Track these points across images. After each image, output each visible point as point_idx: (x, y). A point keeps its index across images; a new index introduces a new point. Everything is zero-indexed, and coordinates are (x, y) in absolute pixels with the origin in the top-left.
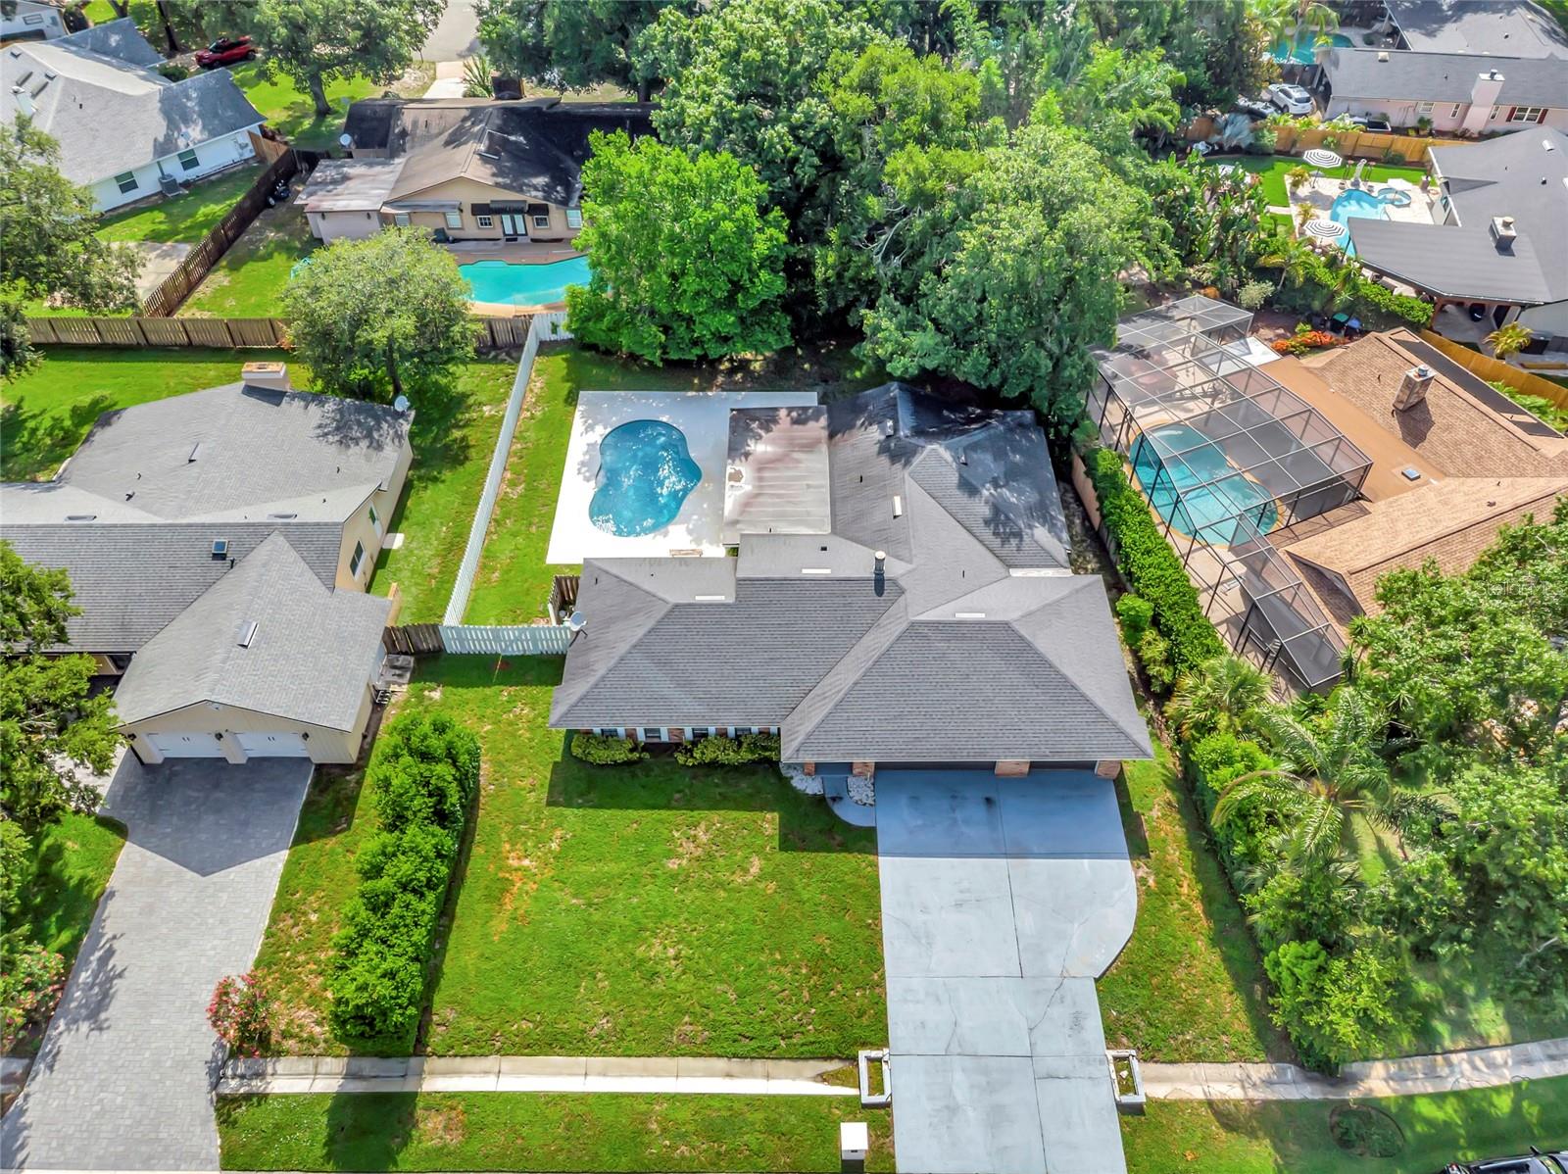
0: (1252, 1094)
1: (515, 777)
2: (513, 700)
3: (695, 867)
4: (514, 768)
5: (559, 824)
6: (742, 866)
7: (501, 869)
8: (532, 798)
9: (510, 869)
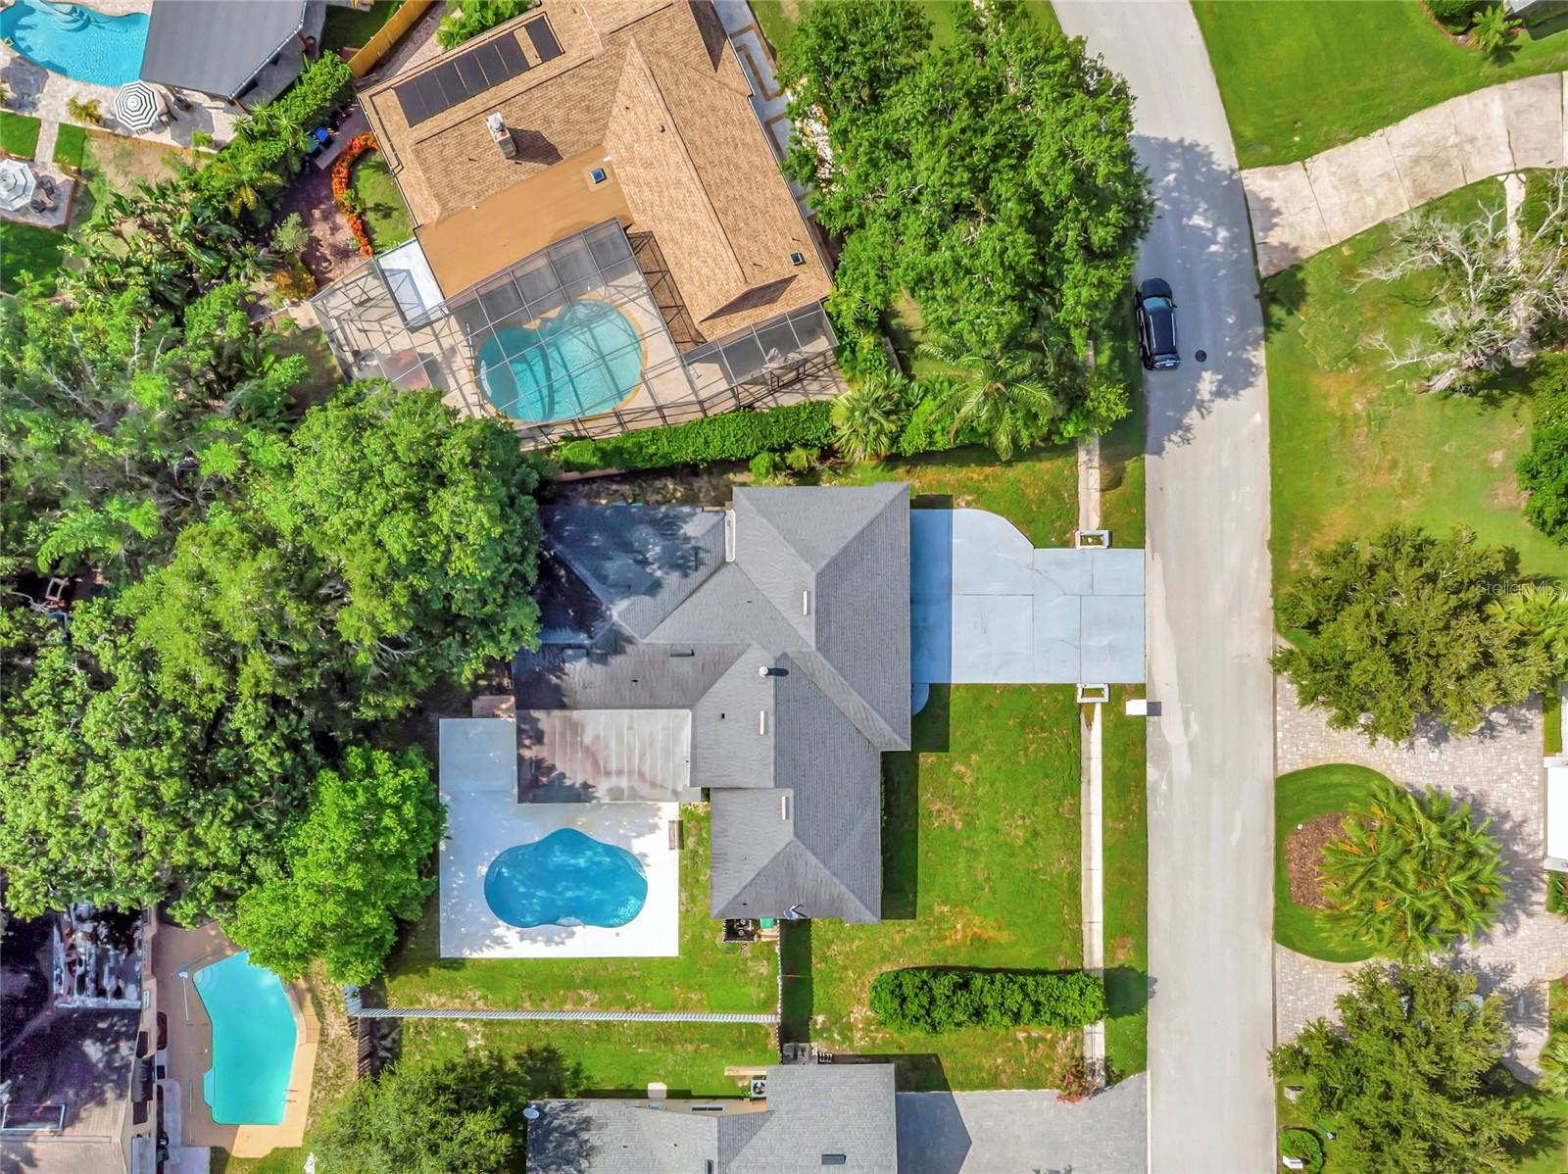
0: (1096, 463)
1: (893, 947)
2: (824, 959)
3: (962, 810)
4: (886, 948)
5: (930, 908)
6: (960, 777)
7: (965, 944)
8: (909, 930)
9: (965, 936)
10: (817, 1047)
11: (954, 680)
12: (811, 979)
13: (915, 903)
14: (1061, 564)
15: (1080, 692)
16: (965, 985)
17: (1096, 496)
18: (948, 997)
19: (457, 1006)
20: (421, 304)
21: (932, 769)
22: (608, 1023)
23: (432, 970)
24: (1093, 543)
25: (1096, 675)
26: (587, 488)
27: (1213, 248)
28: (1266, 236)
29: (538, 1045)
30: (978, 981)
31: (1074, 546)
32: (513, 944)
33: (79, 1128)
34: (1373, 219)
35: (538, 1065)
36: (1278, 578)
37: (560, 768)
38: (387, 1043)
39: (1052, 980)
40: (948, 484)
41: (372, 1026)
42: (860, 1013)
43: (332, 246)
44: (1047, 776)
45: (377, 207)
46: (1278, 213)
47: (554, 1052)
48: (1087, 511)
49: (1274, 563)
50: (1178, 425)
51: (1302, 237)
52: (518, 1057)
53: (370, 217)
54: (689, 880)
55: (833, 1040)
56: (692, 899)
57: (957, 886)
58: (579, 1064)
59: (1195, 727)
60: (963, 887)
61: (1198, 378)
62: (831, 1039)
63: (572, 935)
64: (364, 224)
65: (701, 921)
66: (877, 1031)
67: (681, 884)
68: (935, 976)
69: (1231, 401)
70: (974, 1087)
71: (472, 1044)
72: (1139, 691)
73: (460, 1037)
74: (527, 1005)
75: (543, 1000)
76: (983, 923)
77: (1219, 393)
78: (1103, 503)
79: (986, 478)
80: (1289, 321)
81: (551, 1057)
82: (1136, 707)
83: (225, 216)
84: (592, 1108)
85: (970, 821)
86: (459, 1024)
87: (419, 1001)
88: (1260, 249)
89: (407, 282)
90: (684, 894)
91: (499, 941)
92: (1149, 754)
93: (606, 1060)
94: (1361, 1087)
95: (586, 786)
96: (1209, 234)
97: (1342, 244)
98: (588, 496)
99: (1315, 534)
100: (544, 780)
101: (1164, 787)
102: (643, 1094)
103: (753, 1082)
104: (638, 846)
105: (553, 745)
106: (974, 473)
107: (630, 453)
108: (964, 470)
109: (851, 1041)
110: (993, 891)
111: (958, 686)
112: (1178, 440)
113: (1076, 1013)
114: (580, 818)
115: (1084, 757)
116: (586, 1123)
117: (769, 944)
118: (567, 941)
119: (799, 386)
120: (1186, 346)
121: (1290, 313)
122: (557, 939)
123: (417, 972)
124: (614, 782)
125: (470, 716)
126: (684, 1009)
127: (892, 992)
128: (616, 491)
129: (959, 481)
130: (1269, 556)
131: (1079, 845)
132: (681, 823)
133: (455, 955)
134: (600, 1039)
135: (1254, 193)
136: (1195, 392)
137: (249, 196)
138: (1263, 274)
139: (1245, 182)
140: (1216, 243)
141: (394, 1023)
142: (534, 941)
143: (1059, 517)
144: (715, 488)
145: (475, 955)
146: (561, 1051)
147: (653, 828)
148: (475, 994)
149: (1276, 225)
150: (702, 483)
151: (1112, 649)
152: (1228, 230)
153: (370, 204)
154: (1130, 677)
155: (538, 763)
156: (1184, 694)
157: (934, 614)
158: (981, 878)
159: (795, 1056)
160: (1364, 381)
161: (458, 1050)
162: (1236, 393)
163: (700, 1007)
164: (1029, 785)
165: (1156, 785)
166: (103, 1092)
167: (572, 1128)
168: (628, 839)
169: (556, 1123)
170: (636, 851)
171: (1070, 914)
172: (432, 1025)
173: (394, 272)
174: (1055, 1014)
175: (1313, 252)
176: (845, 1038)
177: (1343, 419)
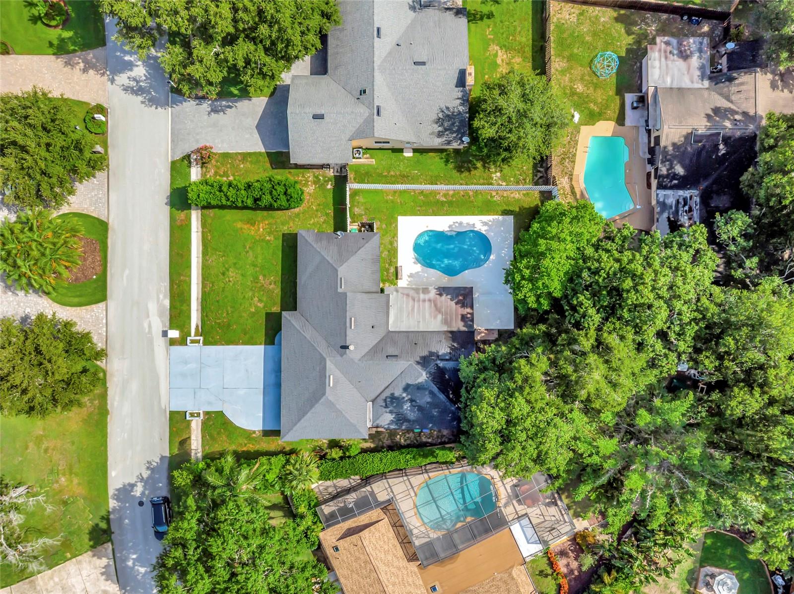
0: (193, 452)
1: (294, 220)
2: (327, 214)
3: (259, 285)
4: (297, 220)
5: (275, 239)
6: (260, 301)
7: (259, 222)
8: (285, 228)
9: (258, 225)
10: (331, 173)
11: (263, 347)
12: (334, 205)
13: (283, 241)
14: (210, 403)
15: (201, 342)
16: (256, 200)
17: (193, 437)
18: (264, 194)
19: (505, 193)
20: (522, 527)
21: (274, 304)
22: (432, 184)
23: (517, 210)
24: (194, 413)
25: (193, 350)
26: (443, 440)
27: (134, 556)
28: (108, 562)
29: (466, 174)
30: (250, 202)
31: (204, 412)
32: (478, 222)
33: (684, 133)
34: (55, 571)
35: (466, 165)
36: (104, 396)
37: (453, 303)
38: (539, 175)
39: (213, 203)
40: (265, 442)
41: (547, 182)
42: (310, 189)
43: (568, 557)
44: (218, 301)
45: (546, 576)
46: (102, 574)
47: (458, 171)
48: (197, 428)
49: (106, 404)
50: (153, 470)
51: (90, 562)
52: (476, 168)
53: (549, 571)
54: (393, 252)
55: (323, 176)
56: (391, 243)
57: (262, 248)
58: (446, 165)
59: (146, 325)
60: (259, 248)
61: (143, 493)
62: (324, 177)
63: (450, 226)
64: (552, 568)
65: (387, 233)
66: (301, 181)
67: (397, 250)
68: (271, 205)
69: (127, 482)
70: (254, 153)
71: (498, 174)
72: (173, 342)
73: (504, 178)
74: (471, 193)
75: (463, 196)
76: (251, 231)
77: (132, 486)
78: (190, 433)
79: (246, 445)
80: (97, 521)
81: (459, 169)
82: (174, 334)
83: (619, 570)
84: (437, 142)
85: (256, 280)
86: (504, 184)
87: (524, 195)
88: (111, 556)
89: (529, 537)
90: (395, 245)
91: (485, 224)
92: (168, 312)
93: (432, 167)
94: (63, 150)
95: (441, 295)
96: (137, 563)
97: (70, 559)
98: (443, 436)
99: (85, 418)
100: (461, 298)
101: (161, 296)
102: (415, 151)
103: (361, 156)
104: (418, 268)
105: (456, 315)
106: (251, 447)
107: (420, 455)
108: (256, 449)
109: (314, 175)
110: (245, 247)
111: (260, 344)
112: (153, 463)
113: (202, 187)
114: (446, 281)
115: (200, 310)
116: (440, 135)
117: (353, 222)
118: (452, 223)
119: (338, 490)
120: (148, 509)
121: (97, 525)
122: (457, 225)
123: (525, 208)
124: (427, 297)
125: (499, 330)
126: (395, 192)
127: (291, 197)
128: (429, 438)
129: (259, 444)
130: (109, 407)
131: (203, 269)
132: (397, 278)
133: (506, 217)
134: (436, 177)
135: (114, 583)
136: (144, 487)
137: (607, 579)
138: (110, 544)
139: (118, 589)
140: (133, 559)
141: (536, 184)
142: (468, 224)
143: (211, 426)
144: (380, 440)
145: (496, 217)
146: (454, 171)
147: (411, 276)
148: (497, 198)
149: (103, 568)
150: (387, 442)
151: (186, 363)
152: (127, 566)
153: (550, 577)
154: (177, 349)
155: (463, 306)
156: (151, 342)
157: (272, 379)
158: (251, 253)
159: (341, 169)
160: (60, 491)
161: (505, 171)
162: (124, 486)
163: (387, 192)
164: (226, 297)
165: (165, 297)
166: (673, 150)
167: (447, 133)
168: (423, 271)
169: (454, 135)
170: (419, 265)
171: (207, 236)
172: (518, 183)
173: (535, 543)
174: (212, 186)
175: (85, 555)
176: (317, 177)
177: (71, 473)
